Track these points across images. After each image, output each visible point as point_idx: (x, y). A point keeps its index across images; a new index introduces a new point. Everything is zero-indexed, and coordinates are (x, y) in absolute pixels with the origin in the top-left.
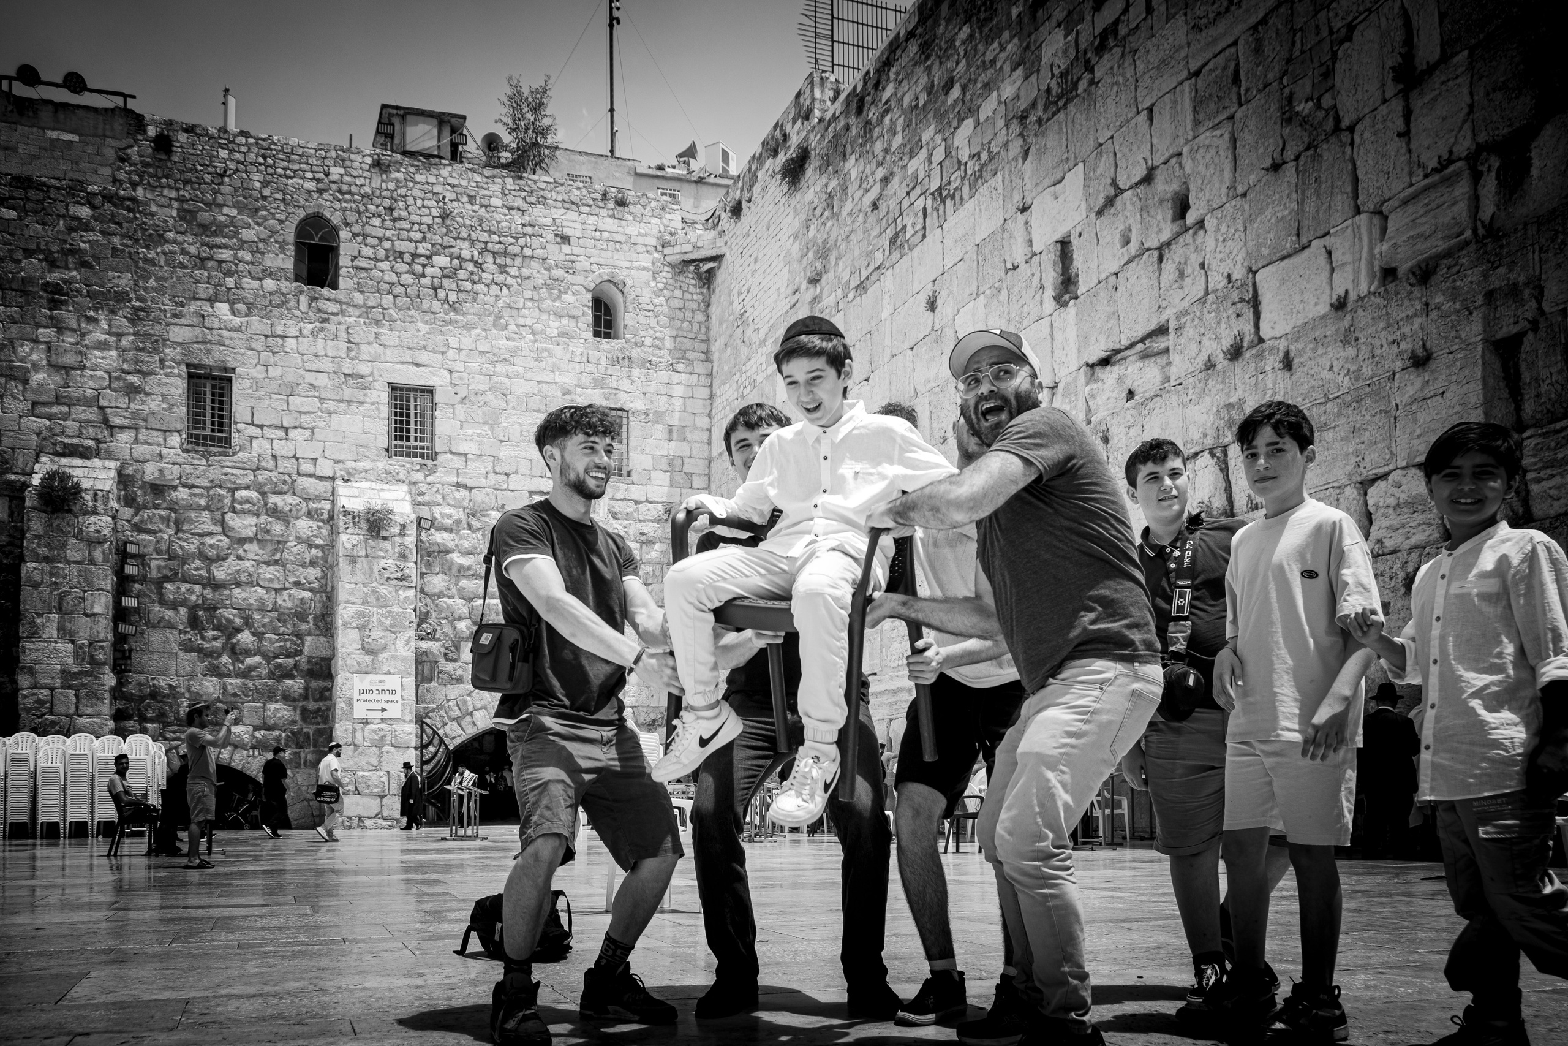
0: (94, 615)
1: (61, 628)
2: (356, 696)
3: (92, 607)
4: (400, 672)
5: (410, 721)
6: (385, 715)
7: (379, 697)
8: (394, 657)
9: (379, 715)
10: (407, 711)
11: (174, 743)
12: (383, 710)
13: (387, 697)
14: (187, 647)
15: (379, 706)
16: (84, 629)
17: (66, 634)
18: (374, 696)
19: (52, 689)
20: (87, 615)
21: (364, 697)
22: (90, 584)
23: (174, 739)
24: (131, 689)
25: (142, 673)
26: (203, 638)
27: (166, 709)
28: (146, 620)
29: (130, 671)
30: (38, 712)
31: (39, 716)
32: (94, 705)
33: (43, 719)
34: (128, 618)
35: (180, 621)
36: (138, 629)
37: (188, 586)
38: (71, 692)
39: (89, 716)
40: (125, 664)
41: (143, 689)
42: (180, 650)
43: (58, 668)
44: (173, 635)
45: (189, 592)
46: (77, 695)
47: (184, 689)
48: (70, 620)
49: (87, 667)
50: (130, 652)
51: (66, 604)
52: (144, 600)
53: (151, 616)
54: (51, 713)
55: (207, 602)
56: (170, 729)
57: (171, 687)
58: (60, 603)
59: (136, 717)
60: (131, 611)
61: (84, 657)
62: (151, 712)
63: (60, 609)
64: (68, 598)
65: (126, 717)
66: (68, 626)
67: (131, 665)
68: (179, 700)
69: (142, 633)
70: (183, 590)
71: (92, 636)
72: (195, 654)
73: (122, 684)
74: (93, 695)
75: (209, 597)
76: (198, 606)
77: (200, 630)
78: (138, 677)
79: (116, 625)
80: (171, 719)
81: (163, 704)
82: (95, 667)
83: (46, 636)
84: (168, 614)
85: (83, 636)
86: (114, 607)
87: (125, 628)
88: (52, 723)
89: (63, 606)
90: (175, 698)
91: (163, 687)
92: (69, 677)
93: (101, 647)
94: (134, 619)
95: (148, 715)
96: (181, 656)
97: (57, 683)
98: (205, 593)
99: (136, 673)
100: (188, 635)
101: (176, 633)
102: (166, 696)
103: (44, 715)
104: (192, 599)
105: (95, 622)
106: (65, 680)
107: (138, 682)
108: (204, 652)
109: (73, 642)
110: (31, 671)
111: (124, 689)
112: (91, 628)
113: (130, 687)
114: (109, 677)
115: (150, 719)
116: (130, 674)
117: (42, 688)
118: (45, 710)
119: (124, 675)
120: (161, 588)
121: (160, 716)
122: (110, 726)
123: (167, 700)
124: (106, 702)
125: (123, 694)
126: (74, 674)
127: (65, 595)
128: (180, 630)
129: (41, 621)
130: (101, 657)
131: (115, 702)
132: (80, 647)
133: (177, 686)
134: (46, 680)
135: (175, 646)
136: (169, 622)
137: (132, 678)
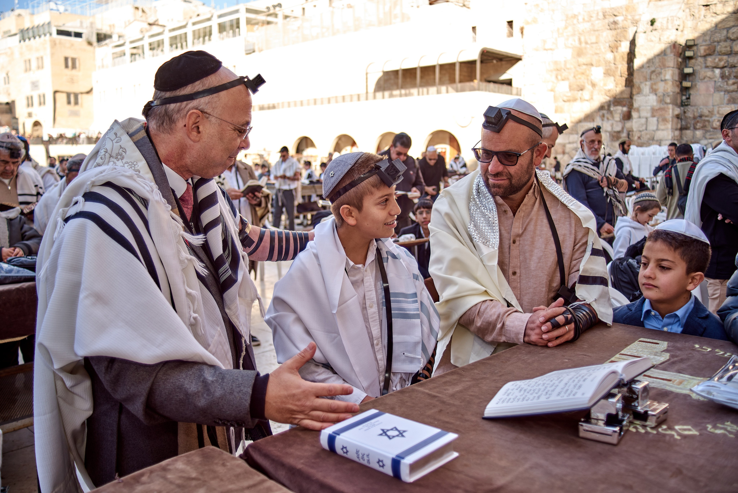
1: (651, 88)
3: (665, 76)
11: (710, 141)
14: (718, 89)
16: (661, 87)
17: (654, 91)
19: (647, 118)
20: (662, 80)
22: (664, 65)
23: (710, 139)
24: (690, 115)
25: (695, 106)
26: (727, 84)
27: (707, 123)
28: (697, 78)
29: (689, 105)
30: (641, 129)
31: (640, 131)
32: (665, 124)
33: (643, 133)
34: (688, 78)
35: (715, 77)
36: (693, 83)
37: (720, 57)
38: (655, 119)
39: (663, 130)
40: (687, 102)
41: (696, 114)
42: (715, 92)
43: (649, 108)
44: (711, 85)
45: (720, 60)
46: (658, 121)
47: (716, 112)
48: (655, 84)
49: (662, 106)
50: (689, 95)
51: (654, 76)
52: (697, 68)
53: (700, 76)
54: (646, 129)
55: (730, 64)
56: (708, 134)
57: (709, 111)
58: (651, 76)
59: (692, 128)
60: (689, 75)
61: (661, 101)
62: (699, 125)
63: (651, 79)
64: (654, 74)
65: (687, 128)
66: (654, 87)
67: (690, 102)
68: (713, 118)
69: (696, 85)
70: (717, 60)
71: (664, 91)
72: (722, 93)
73: (685, 112)
74: (665, 120)
75: (732, 61)
76: (725, 67)
77: (726, 80)
78: (692, 108)
79: (681, 83)
80: (709, 128)
81: (705, 121)
82: (666, 106)
83: (644, 93)
84: (709, 73)
85: (661, 91)
86: (679, 74)
87: (686, 84)
88: (646, 134)
89: (652, 77)
90: (711, 117)
91: (706, 112)
92: (654, 112)
93: (668, 96)
94: (691, 78)
95: (698, 127)
96: (715, 94)
97: (649, 115)
98: (729, 59)
99: (692, 106)
100: (719, 84)
101: (713, 83)
102: (706, 116)
103: (643, 131)
104: (722, 64)
105: (666, 84)
106: (653, 113)
107: (693, 111)
108: (727, 92)
109: (656, 94)
110: (638, 110)
111: (686, 115)
112: (664, 87)
113: (689, 113)
114: (673, 109)
115: (699, 129)
116: (689, 107)
117: (643, 118)
118: (644, 128)
119: (686, 107)
120: (706, 60)
121: (704, 127)
122: (673, 135)
123: (707, 119)
124: (671, 123)
125: (686, 117)
126: (657, 110)
127: (653, 72)
128: (715, 81)
129: (642, 86)
130: (668, 100)
131: (681, 122)
132: (659, 97)
133: (713, 111)
134: (644, 114)
135: (712, 90)
136: (709, 77)
137: (690, 109)
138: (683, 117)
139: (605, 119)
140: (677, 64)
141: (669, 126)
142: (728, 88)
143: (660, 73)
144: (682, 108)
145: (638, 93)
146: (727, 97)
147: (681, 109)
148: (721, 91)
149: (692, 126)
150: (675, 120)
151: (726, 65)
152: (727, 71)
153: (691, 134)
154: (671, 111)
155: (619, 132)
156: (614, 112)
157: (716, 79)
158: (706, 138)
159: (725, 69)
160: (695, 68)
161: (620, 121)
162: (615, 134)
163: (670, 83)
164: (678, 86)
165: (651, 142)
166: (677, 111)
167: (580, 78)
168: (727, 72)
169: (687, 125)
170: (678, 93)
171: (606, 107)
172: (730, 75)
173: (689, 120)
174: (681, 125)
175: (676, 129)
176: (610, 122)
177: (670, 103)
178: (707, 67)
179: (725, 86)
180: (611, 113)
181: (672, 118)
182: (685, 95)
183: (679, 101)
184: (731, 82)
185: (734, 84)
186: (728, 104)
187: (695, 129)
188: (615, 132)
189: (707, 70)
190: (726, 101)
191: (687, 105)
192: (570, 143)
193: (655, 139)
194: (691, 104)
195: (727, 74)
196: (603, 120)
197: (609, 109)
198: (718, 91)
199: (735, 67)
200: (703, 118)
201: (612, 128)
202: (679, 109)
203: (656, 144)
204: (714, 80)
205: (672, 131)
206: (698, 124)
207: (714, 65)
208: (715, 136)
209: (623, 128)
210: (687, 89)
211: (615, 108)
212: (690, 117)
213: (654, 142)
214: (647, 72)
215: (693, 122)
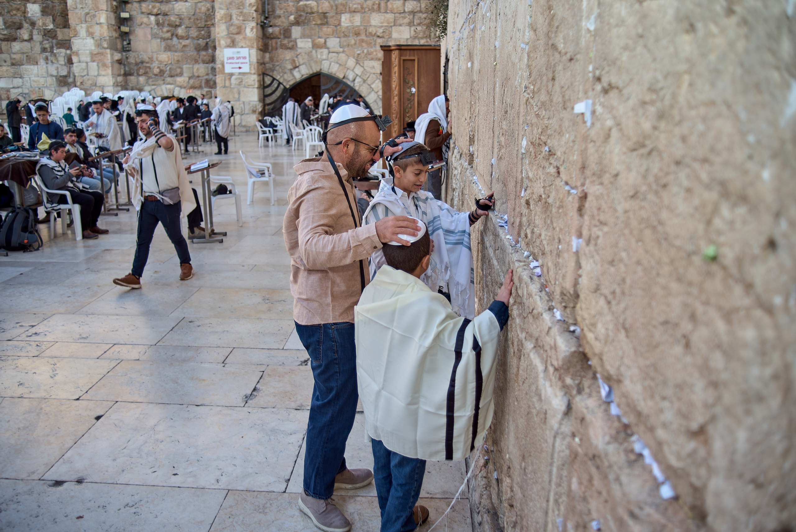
0: (100, 24)
1: (88, 31)
2: (226, 61)
3: (99, 19)
4: (248, 46)
5: (254, 74)
6: (241, 71)
7: (237, 61)
8: (245, 38)
9: (238, 71)
10: (252, 68)
11: (153, 87)
12: (240, 68)
13: (241, 60)
14: (155, 36)
15: (238, 66)
16: (97, 30)
17: (91, 34)
18: (235, 61)
19: (87, 63)
20: (97, 24)
21: (230, 61)
22: (98, 8)
23: (153, 85)
24: (132, 60)
25: (136, 52)
26: (162, 32)
27: (148, 70)
28: (135, 24)
29: (130, 50)
30: (83, 75)
31: (83, 76)
32: (105, 70)
33: (85, 78)
34: (126, 23)
35: (151, 24)
36: (132, 28)
37: (153, 4)
38: (95, 64)
39: (104, 75)
40: (128, 47)
41: (137, 59)
42: (152, 39)
43: (88, 52)
44: (148, 31)
45: (154, 7)
46: (98, 65)
47: (155, 59)
48: (91, 27)
49: (101, 51)
50: (130, 40)
51: (88, 19)
52: (134, 13)
53: (138, 21)
54: (88, 75)
55: (163, 12)
56: (151, 80)
57: (149, 58)
58: (85, 19)
59: (135, 74)
60: (126, 19)
61: (99, 45)
62: (141, 72)
63: (86, 21)
64: (89, 15)
65: (131, 74)
66: (90, 30)
67: (131, 47)
68: (154, 65)
69: (134, 31)
70: (150, 7)
71: (100, 34)
72: (159, 40)
73: (127, 58)
74: (104, 65)
75: (163, 9)
76: (159, 14)
77: (161, 27)
78: (134, 54)
79: (119, 28)
80: (151, 75)
81: (146, 67)
82: (103, 50)
83: (81, 36)
84: (145, 20)
85: (97, 35)
86: (115, 18)
87: (125, 29)
88: (88, 80)
89: (87, 19)
90: (152, 64)
91: (146, 58)
92: (93, 56)
93: (105, 40)
94: (129, 23)
95: (140, 73)
96: (152, 41)
97: (88, 59)
98: (161, 7)
99: (133, 52)
100: (155, 30)
101: (149, 30)
102: (147, 63)
103: (85, 76)
104: (155, 11)
105: (102, 27)
106: (92, 58)
107: (134, 57)
108: (164, 39)
109: (93, 38)
110: (77, 54)
111: (128, 60)
112: (100, 31)
113: (131, 59)
114: (112, 55)
115: (142, 75)
116: (131, 52)
117: (83, 62)
118: (85, 73)
119: (128, 53)
120: (141, 6)
121: (146, 73)
122: (114, 81)
123: (148, 65)
124: (110, 68)
125: (128, 62)
126: (95, 54)
127: (87, 14)
128: (152, 28)
129: (78, 28)
130: (105, 45)
131: (125, 67)
132: (96, 41)
133: (152, 58)
134: (84, 58)
135: (149, 36)
136: (146, 24)
137: (131, 54)
138: (126, 63)
139: (50, 62)
140: (112, 8)
141: (109, 71)
142: (163, 36)
143: (94, 16)
144: (124, 54)
145: (75, 36)
146: (163, 45)
147: (122, 55)
148: (158, 38)
149: (135, 72)
150: (117, 66)
151: (159, 12)
152: (160, 17)
153: (136, 80)
154: (109, 56)
155: (65, 77)
156: (57, 55)
157: (152, 26)
158: (149, 85)
159: (159, 16)
160: (132, 13)
161: (65, 65)
162: (61, 79)
163: (106, 27)
164: (115, 30)
165: (94, 88)
166: (117, 56)
167: (16, 15)
168: (160, 19)
169: (130, 71)
170: (116, 38)
171: (49, 50)
172: (164, 22)
173: (132, 66)
174: (125, 70)
175: (119, 75)
176: (55, 65)
177: (107, 48)
178: (142, 13)
179: (161, 34)
180: (55, 55)
181: (112, 63)
182: (126, 40)
183: (119, 46)
184: (165, 29)
185: (168, 31)
186: (165, 51)
187: (139, 75)
188: (61, 76)
189: (143, 16)
190: (163, 48)
191: (129, 51)
192: (14, 88)
193: (98, 85)
194: (132, 50)
195: (161, 22)
196: (47, 63)
197: (52, 52)
198: (155, 37)
199: (167, 15)
200: (145, 64)
201: (58, 73)
202: (120, 55)
203: (99, 91)
204: (150, 26)
205: (113, 77)
206: (141, 70)
207: (149, 12)
208: (157, 83)
209: (69, 72)
210: (126, 33)
211: (58, 50)
212: (132, 63)
213: (97, 88)
214: (81, 13)
215: (135, 68)
